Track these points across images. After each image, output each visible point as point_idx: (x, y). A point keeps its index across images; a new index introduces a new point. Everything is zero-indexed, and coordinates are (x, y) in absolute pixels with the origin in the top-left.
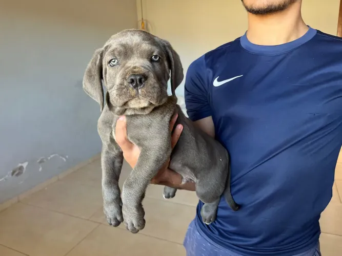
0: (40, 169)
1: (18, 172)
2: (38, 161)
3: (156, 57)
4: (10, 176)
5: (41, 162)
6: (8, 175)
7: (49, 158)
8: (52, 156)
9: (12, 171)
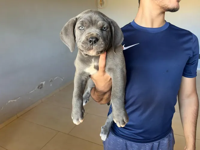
0: (51, 85)
1: (41, 87)
2: (50, 81)
3: (105, 28)
4: (37, 89)
5: (51, 81)
6: (36, 88)
7: (55, 79)
8: (56, 78)
9: (38, 86)
